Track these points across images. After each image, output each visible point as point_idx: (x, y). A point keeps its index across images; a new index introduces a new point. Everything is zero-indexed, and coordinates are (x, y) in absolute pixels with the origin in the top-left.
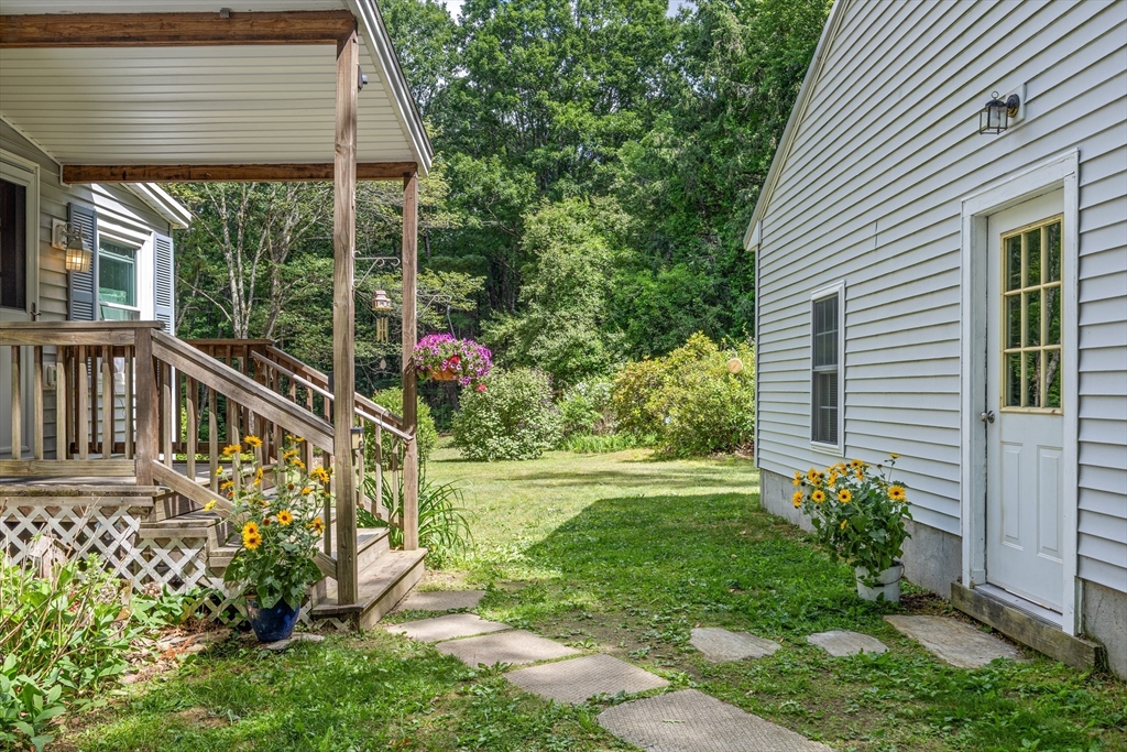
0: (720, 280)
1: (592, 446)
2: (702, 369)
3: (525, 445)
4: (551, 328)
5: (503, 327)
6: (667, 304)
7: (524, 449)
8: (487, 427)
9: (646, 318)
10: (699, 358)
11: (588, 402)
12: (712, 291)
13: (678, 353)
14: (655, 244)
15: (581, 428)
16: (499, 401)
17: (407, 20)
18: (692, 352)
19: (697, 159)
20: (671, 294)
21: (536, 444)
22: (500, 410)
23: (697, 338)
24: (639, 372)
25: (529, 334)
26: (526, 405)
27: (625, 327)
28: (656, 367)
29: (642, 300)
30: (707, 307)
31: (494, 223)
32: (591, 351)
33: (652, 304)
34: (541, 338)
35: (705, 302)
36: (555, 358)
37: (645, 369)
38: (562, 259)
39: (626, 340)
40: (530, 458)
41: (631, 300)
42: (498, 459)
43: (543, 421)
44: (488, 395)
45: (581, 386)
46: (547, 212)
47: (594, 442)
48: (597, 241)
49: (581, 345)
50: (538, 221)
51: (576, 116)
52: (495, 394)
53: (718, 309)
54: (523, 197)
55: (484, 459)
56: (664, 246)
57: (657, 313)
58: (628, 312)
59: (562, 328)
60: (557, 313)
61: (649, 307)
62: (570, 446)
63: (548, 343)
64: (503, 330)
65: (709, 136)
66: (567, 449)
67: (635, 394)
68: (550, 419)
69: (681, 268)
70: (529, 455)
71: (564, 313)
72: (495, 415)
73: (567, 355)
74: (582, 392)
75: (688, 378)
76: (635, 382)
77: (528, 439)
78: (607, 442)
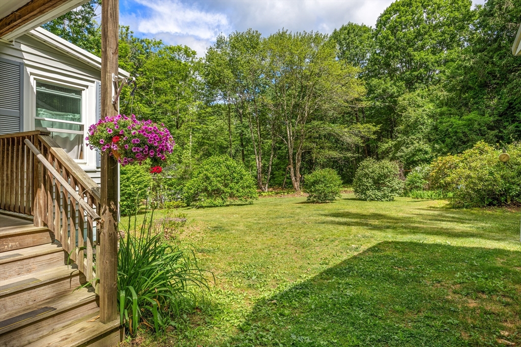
0: (497, 118)
1: (421, 196)
2: (481, 160)
3: (385, 194)
4: (408, 144)
5: (387, 144)
6: (466, 130)
7: (384, 196)
8: (367, 186)
9: (455, 137)
10: (481, 154)
11: (421, 175)
12: (492, 124)
13: (468, 152)
14: (461, 104)
15: (417, 187)
16: (373, 174)
17: (353, 32)
18: (477, 151)
19: (485, 62)
20: (469, 126)
21: (390, 194)
22: (373, 178)
23: (480, 144)
24: (444, 161)
25: (397, 147)
26: (386, 176)
27: (443, 142)
28: (455, 159)
29: (453, 129)
30: (489, 131)
31: (387, 104)
32: (426, 153)
33: (458, 131)
34: (402, 148)
35: (488, 129)
36: (408, 156)
37: (448, 160)
38: (412, 114)
39: (444, 148)
40: (387, 201)
41: (447, 130)
42: (372, 200)
43: (394, 184)
44: (367, 172)
45: (418, 168)
46: (407, 96)
47: (422, 194)
48: (431, 106)
49: (421, 150)
50: (404, 99)
51: (424, 56)
52: (371, 171)
53: (496, 132)
54: (399, 92)
55: (365, 200)
56: (466, 105)
57: (461, 135)
58: (446, 135)
59: (413, 143)
60: (410, 137)
61: (456, 132)
62: (410, 195)
63: (405, 150)
64: (386, 145)
65: (492, 51)
66: (409, 196)
67: (442, 172)
68: (398, 183)
69: (475, 113)
70: (386, 199)
71: (413, 137)
72: (370, 181)
73: (414, 155)
74: (419, 171)
75: (473, 165)
76: (442, 166)
77: (386, 192)
78: (429, 194)
